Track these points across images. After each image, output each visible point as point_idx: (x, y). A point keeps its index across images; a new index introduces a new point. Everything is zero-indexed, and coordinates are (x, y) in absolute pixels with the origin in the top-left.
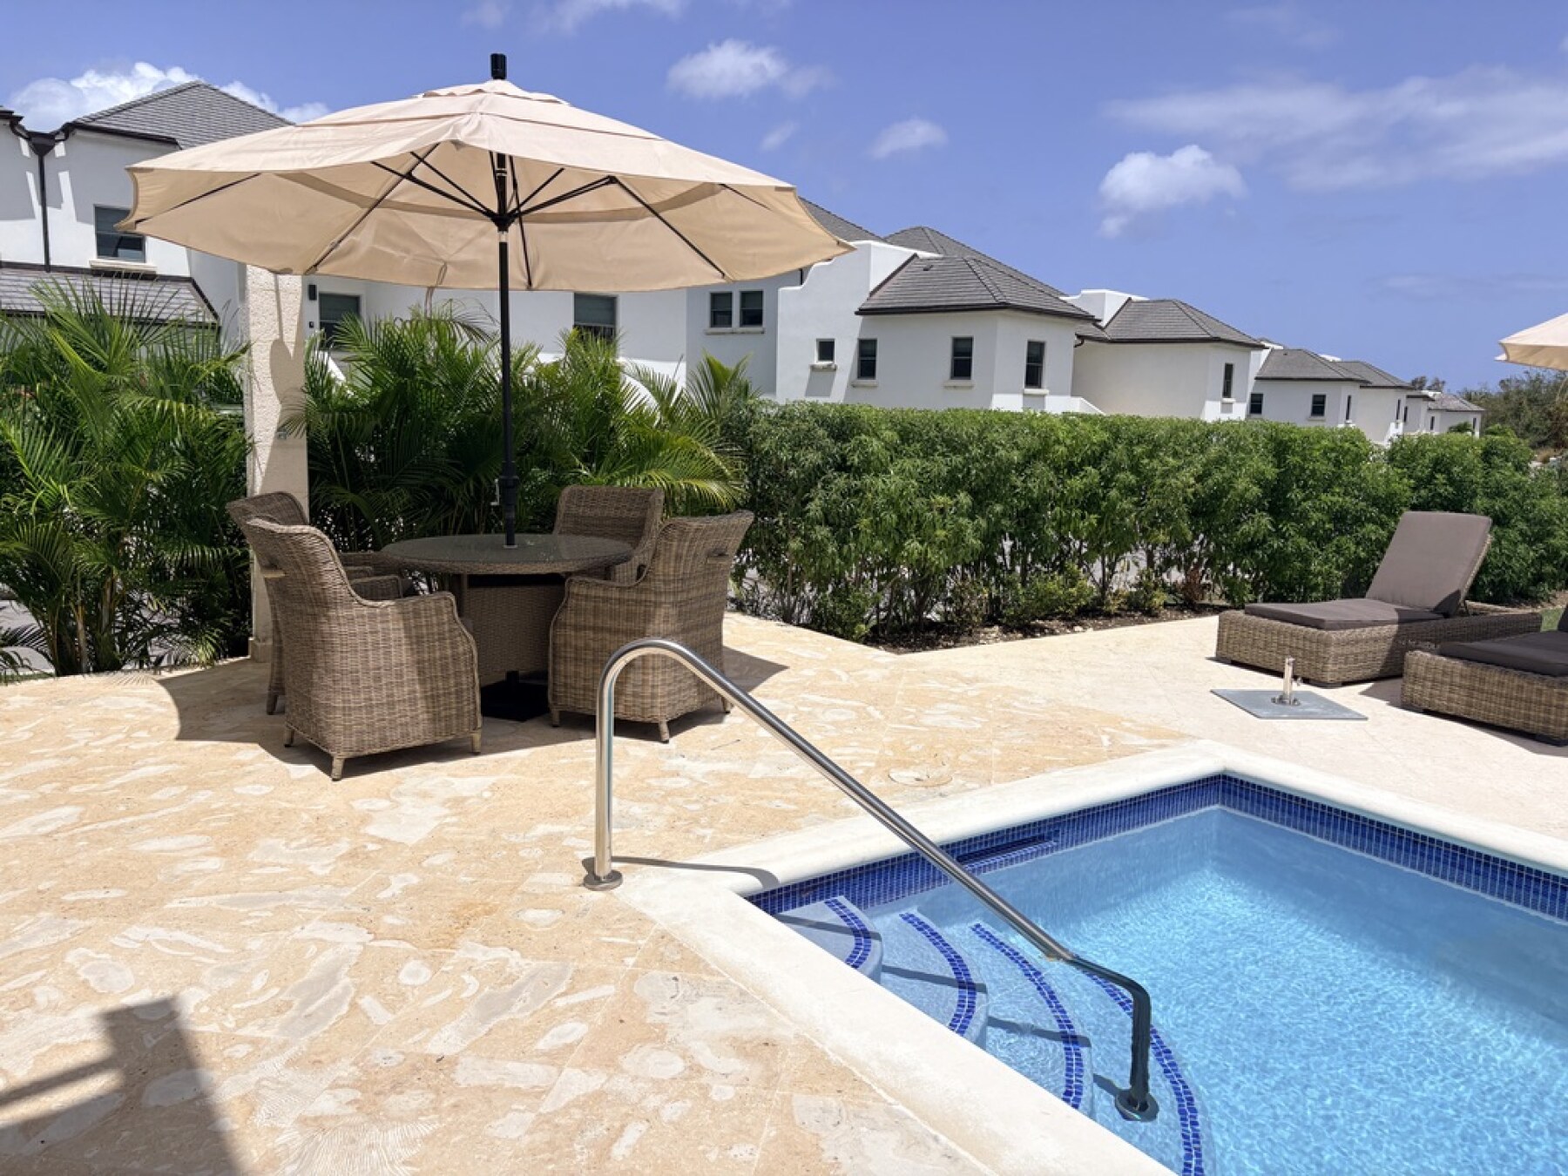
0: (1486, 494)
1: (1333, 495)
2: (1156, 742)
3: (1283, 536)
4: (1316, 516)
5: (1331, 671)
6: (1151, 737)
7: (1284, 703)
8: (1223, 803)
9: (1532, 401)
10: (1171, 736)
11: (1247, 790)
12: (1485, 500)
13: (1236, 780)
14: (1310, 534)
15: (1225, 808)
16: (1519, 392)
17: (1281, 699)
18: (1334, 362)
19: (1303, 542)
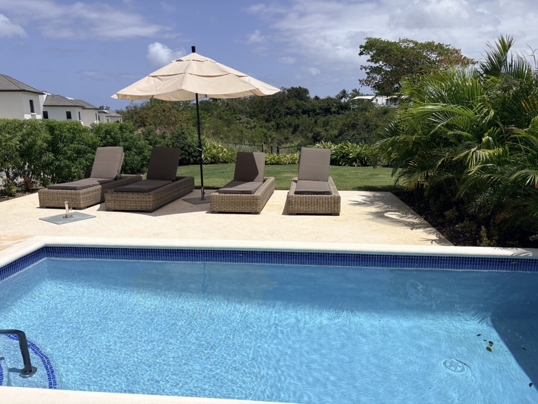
0: (123, 141)
1: (74, 144)
2: (16, 241)
3: (59, 160)
4: (69, 152)
5: (82, 204)
6: (14, 240)
7: (67, 217)
8: (47, 256)
9: (136, 113)
10: (23, 238)
11: (55, 250)
12: (123, 143)
13: (50, 247)
14: (69, 159)
15: (48, 258)
16: (132, 110)
17: (66, 216)
18: (71, 100)
19: (67, 161)
